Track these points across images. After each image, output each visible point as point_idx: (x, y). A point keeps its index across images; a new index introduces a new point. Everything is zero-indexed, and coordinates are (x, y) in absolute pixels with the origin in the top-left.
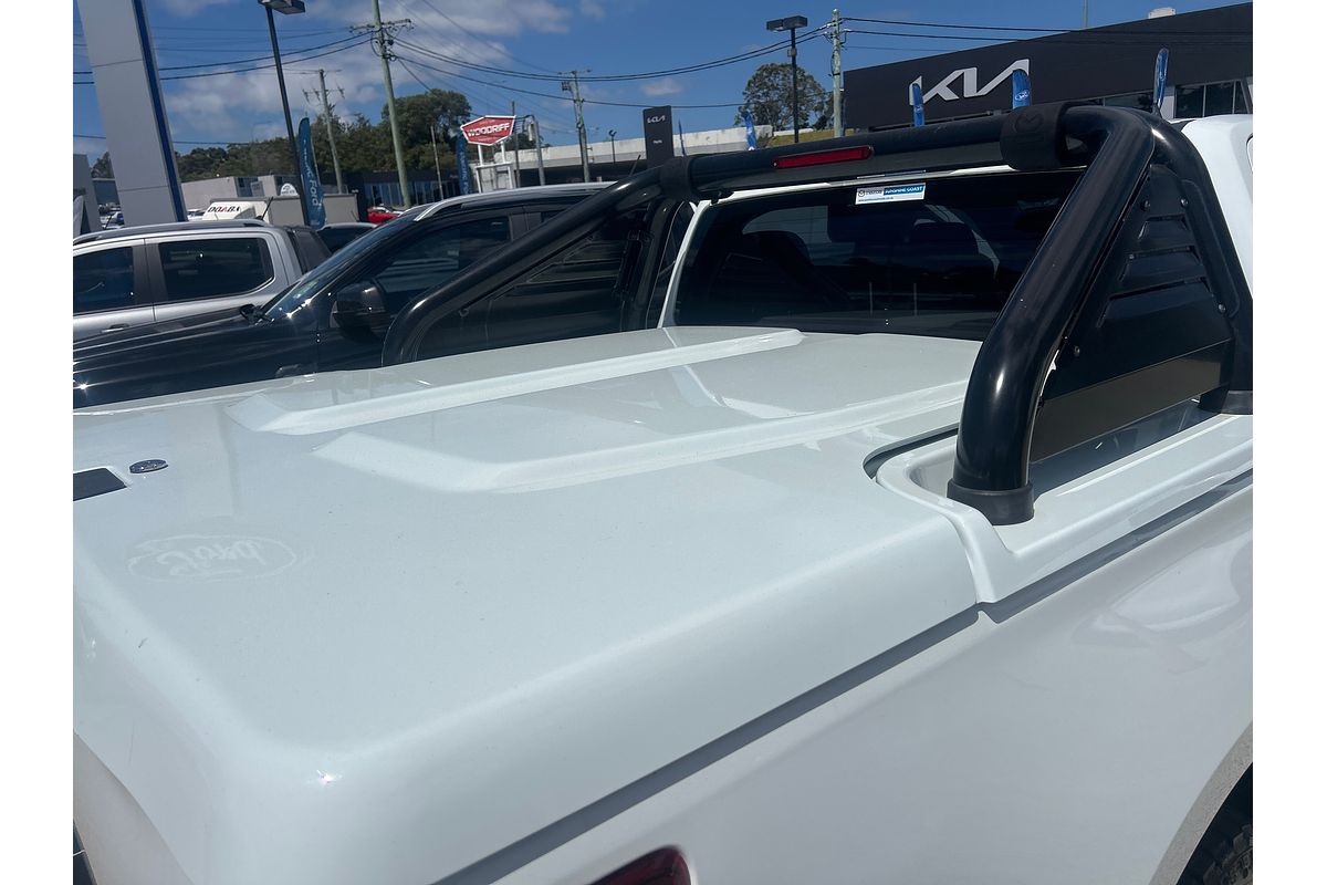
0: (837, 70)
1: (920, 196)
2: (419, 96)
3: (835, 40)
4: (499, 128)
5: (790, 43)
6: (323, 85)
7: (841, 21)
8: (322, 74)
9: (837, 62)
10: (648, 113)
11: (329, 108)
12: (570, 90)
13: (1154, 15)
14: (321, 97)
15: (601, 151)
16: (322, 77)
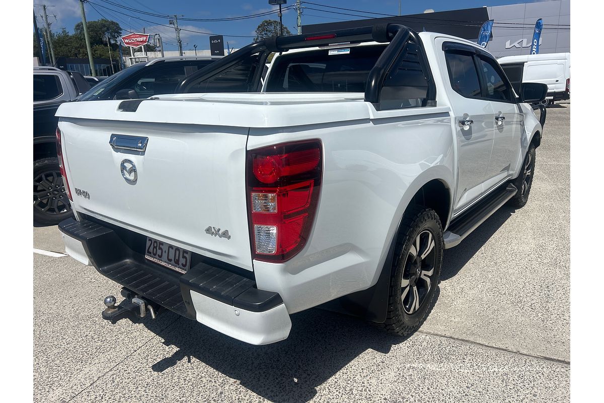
0: (299, 24)
1: (348, 52)
2: (95, 22)
3: (298, 11)
4: (141, 39)
5: (279, 11)
6: (45, 13)
7: (301, 3)
8: (44, 7)
9: (299, 21)
10: (212, 38)
11: (49, 25)
12: (174, 24)
13: (426, 12)
14: (44, 18)
15: (189, 55)
16: (45, 9)
